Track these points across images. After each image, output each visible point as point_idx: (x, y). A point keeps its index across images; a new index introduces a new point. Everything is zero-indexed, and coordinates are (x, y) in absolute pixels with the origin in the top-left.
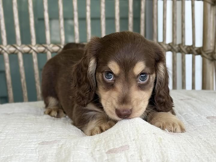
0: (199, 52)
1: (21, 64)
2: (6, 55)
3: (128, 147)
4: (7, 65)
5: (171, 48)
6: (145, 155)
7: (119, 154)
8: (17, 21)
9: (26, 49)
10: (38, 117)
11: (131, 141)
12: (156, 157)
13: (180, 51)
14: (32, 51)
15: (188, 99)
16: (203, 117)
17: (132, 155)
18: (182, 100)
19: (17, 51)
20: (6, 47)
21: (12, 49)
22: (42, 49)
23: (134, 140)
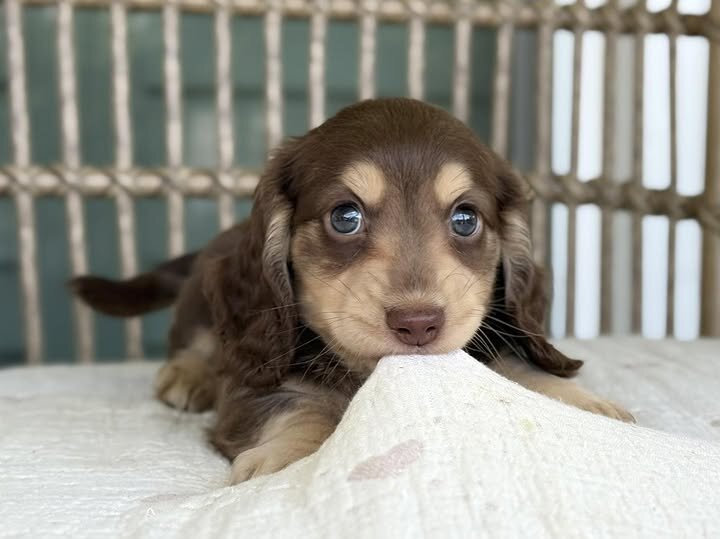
1: (77, 233)
2: (25, 203)
3: (422, 446)
4: (27, 235)
5: (597, 193)
6: (480, 483)
7: (392, 482)
8: (68, 84)
9: (97, 181)
10: (120, 411)
11: (428, 424)
12: (518, 493)
13: (627, 205)
14: (116, 190)
15: (651, 365)
16: (698, 420)
17: (434, 481)
18: (628, 367)
19: (63, 189)
20: (26, 171)
21: (47, 181)
22: (150, 182)
23: (437, 420)
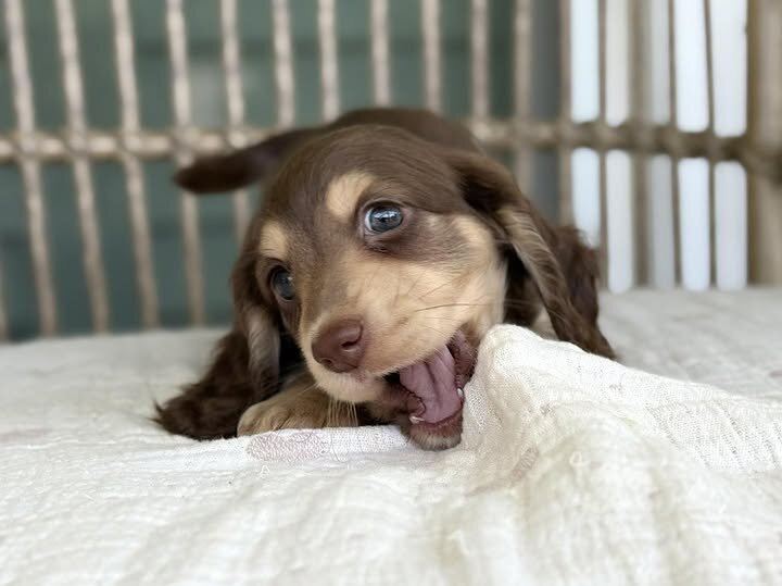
0: (733, 150)
1: (86, 201)
2: (31, 171)
4: (35, 204)
5: (628, 138)
8: (69, 44)
9: (103, 145)
16: (755, 370)
19: (69, 156)
20: (30, 137)
21: (52, 147)
